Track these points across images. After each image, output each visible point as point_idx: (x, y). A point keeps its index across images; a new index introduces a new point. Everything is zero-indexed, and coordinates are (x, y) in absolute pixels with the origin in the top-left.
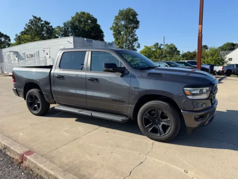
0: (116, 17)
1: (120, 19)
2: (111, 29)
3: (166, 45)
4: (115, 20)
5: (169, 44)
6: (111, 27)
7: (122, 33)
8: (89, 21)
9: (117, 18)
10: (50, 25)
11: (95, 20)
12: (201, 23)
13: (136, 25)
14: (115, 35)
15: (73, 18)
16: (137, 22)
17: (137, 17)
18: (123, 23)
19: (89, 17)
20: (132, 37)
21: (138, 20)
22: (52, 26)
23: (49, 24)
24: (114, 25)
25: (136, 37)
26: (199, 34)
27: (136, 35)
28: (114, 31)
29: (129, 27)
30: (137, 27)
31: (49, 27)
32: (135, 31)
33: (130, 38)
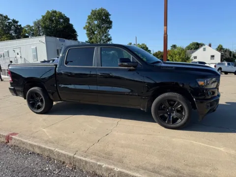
0: (89, 16)
1: (93, 19)
2: (84, 28)
3: (138, 45)
4: (88, 20)
5: (141, 44)
6: (85, 26)
7: (95, 32)
8: (61, 20)
9: (90, 18)
10: (19, 24)
11: (68, 20)
12: (166, 24)
13: (109, 25)
14: (89, 35)
15: (43, 17)
16: (110, 23)
17: (110, 17)
18: (96, 22)
19: (61, 16)
20: (106, 36)
21: (111, 20)
22: (20, 25)
23: (17, 22)
24: (87, 25)
25: (109, 37)
26: (165, 34)
27: (109, 35)
28: (87, 31)
29: (103, 27)
30: (110, 27)
31: (17, 26)
32: (108, 31)
33: (103, 37)
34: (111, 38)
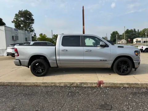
0: (16, 14)
1: (19, 16)
2: (12, 22)
4: (15, 16)
6: (13, 21)
7: (22, 25)
16: (33, 20)
17: (32, 16)
18: (22, 19)
20: (30, 29)
21: (33, 18)
24: (15, 20)
25: (33, 29)
26: (83, 30)
27: (32, 28)
28: (15, 24)
29: (27, 22)
30: (33, 23)
32: (32, 25)
33: (28, 29)
34: (34, 29)
